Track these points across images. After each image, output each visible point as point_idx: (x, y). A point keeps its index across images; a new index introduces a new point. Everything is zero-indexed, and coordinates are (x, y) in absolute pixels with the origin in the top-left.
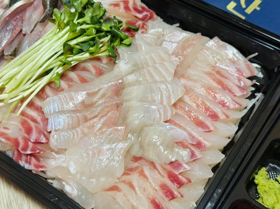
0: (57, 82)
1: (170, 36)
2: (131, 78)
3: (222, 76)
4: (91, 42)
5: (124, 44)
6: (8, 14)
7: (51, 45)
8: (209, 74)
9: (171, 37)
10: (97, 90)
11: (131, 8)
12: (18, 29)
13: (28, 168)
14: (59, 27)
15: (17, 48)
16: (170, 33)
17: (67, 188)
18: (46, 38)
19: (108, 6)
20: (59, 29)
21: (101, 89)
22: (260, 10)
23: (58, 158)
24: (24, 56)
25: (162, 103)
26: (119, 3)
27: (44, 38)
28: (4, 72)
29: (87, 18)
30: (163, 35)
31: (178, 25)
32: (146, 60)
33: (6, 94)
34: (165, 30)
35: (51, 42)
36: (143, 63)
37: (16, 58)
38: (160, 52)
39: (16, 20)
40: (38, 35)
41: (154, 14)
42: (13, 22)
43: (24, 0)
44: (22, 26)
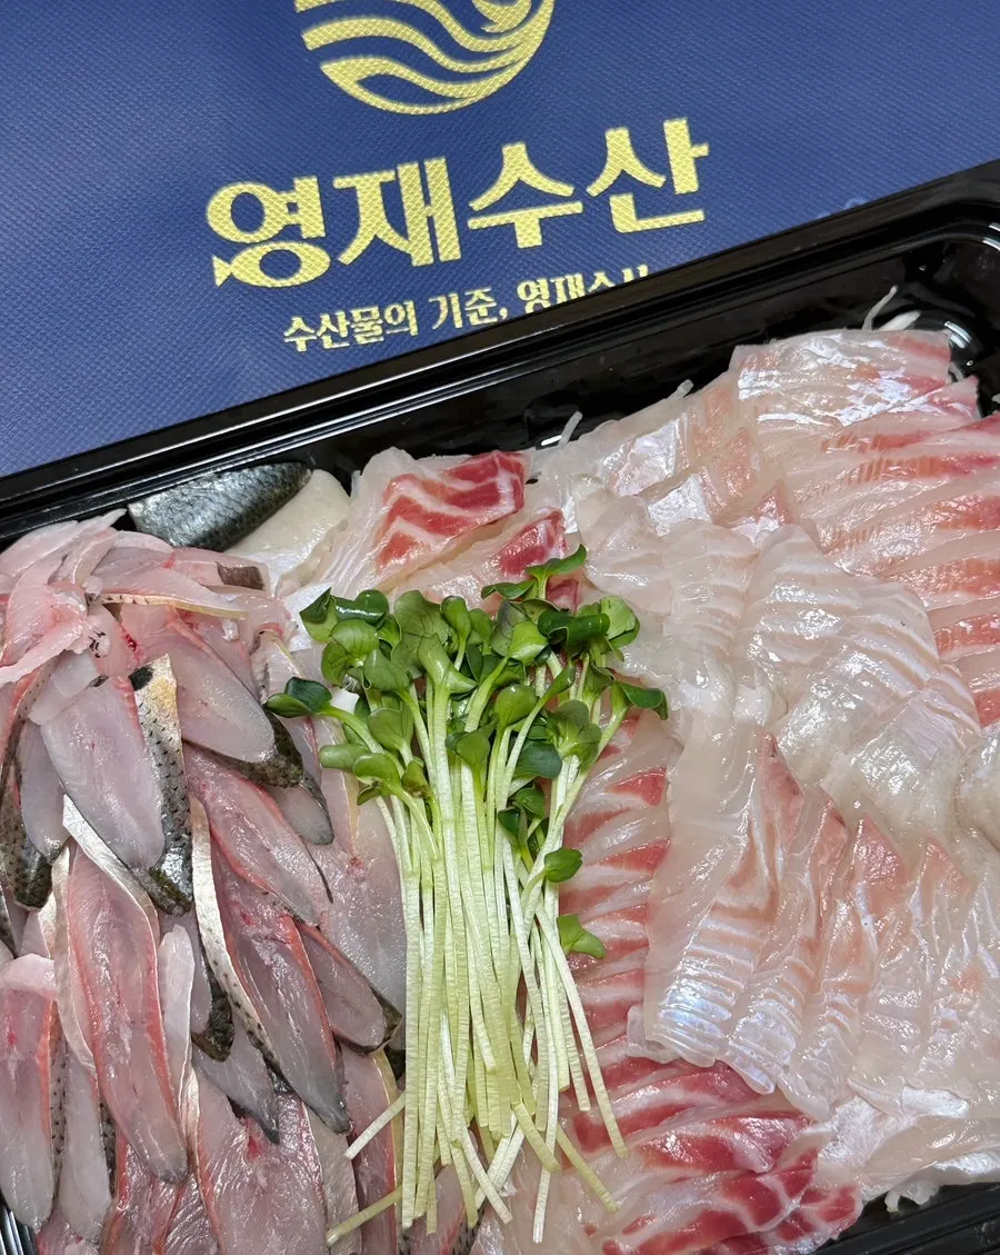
0: (584, 942)
2: (753, 705)
3: (902, 442)
7: (460, 866)
8: (872, 473)
9: (637, 473)
10: (743, 842)
11: (448, 510)
12: (286, 930)
13: (815, 1244)
14: (415, 794)
17: (972, 1169)
19: (378, 572)
20: (419, 795)
21: (749, 825)
22: (711, 149)
23: (839, 1129)
24: (421, 983)
25: (918, 683)
26: (391, 533)
29: (445, 675)
30: (608, 492)
31: (577, 417)
32: (717, 613)
33: (504, 1141)
34: (595, 469)
35: (450, 857)
36: (720, 629)
37: (408, 1016)
38: (716, 553)
39: (244, 916)
40: (360, 880)
41: (512, 458)
42: (250, 931)
43: (195, 835)
44: (285, 912)
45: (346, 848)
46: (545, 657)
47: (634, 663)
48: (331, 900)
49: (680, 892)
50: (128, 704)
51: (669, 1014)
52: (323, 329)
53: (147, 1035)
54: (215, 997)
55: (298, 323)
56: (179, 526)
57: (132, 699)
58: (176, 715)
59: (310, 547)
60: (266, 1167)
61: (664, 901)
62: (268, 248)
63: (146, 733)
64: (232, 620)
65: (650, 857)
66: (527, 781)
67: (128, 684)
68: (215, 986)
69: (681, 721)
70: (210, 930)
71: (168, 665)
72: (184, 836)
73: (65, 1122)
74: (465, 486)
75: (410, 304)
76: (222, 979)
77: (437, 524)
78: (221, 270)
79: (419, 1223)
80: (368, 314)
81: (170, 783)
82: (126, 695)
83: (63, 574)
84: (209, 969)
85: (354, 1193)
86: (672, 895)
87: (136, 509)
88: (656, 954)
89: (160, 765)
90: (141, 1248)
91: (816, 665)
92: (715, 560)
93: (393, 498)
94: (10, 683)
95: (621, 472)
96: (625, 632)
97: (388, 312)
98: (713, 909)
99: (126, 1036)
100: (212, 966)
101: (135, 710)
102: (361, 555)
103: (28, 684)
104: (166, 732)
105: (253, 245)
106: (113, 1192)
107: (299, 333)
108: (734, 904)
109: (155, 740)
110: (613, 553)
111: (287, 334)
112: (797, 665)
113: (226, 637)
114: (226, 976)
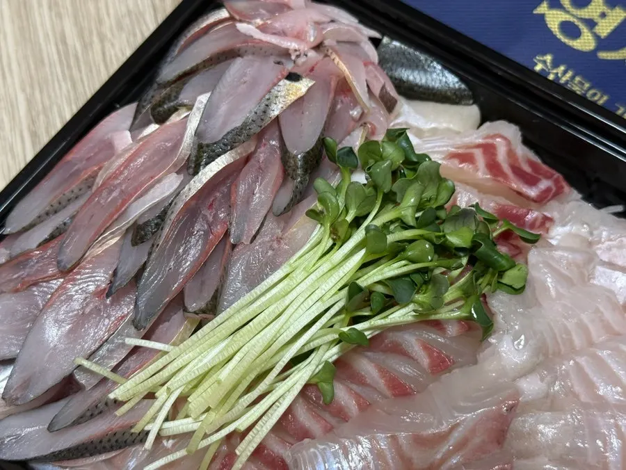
0: (325, 387)
1: (609, 249)
2: (531, 387)
4: (418, 278)
5: (505, 284)
6: (193, 192)
7: (312, 285)
9: (615, 251)
10: (444, 427)
11: (506, 167)
12: (219, 230)
14: (332, 236)
15: (220, 288)
16: (611, 240)
18: (297, 263)
20: (334, 239)
21: (457, 425)
24: (238, 311)
27: (294, 265)
28: (186, 357)
29: (407, 208)
30: (590, 244)
31: (620, 208)
32: (568, 332)
33: (190, 420)
34: (596, 229)
35: (313, 277)
36: (559, 340)
37: (216, 318)
38: (602, 309)
39: (211, 205)
40: (271, 248)
41: (564, 184)
42: (205, 212)
43: (233, 151)
44: (228, 223)
45: (284, 230)
46: (462, 254)
47: (500, 303)
48: (251, 242)
49: (390, 414)
50: (275, 81)
51: (315, 453)
52: (555, 71)
53: (120, 201)
54: (159, 217)
55: (549, 58)
56: (393, 64)
57: (280, 80)
58: (287, 105)
59: (433, 125)
60: (96, 307)
61: (378, 410)
62: (572, 19)
63: (267, 97)
64: (362, 109)
65: (401, 390)
66: (387, 293)
67: (286, 74)
68: (165, 213)
69: (488, 351)
70: (190, 189)
71: (310, 85)
72: (229, 148)
73: (64, 207)
74: (527, 169)
75: (605, 98)
76: (169, 212)
77: (494, 167)
78: (543, 9)
79: (117, 403)
80: (583, 84)
81: (251, 124)
82: (280, 77)
83: (325, 26)
84: (170, 204)
85: (116, 363)
86: (384, 411)
87: (386, 40)
88: (346, 427)
89: (256, 113)
90: (19, 277)
91: (586, 406)
92: (597, 311)
93: (490, 141)
94: (252, 37)
95: (607, 243)
96: (511, 286)
97: (591, 92)
98: (392, 437)
99: (115, 194)
100: (173, 203)
101: (275, 84)
102: (447, 146)
103: (258, 43)
104: (275, 106)
105: (568, 12)
106: (40, 245)
107: (544, 62)
108: (404, 448)
109: (267, 103)
110: (552, 258)
111: (537, 58)
112: (576, 396)
113: (351, 112)
114: (172, 212)
